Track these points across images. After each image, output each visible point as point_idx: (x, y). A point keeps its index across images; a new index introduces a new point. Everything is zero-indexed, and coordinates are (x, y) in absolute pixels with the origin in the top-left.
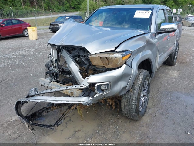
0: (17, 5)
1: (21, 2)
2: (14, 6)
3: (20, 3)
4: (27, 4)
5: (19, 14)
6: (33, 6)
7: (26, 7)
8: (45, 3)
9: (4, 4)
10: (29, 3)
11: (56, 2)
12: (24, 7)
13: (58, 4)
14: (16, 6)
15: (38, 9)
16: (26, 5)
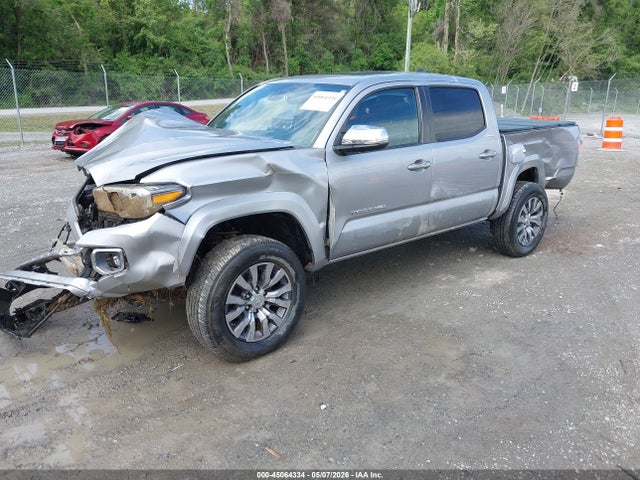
0: (213, 63)
1: (225, 55)
2: (204, 65)
3: (223, 58)
4: (241, 58)
5: (215, 87)
6: (258, 64)
7: (237, 68)
8: (293, 56)
9: (181, 62)
10: (246, 58)
11: (327, 51)
12: (231, 68)
13: (333, 57)
14: (210, 66)
15: (271, 72)
16: (238, 63)
